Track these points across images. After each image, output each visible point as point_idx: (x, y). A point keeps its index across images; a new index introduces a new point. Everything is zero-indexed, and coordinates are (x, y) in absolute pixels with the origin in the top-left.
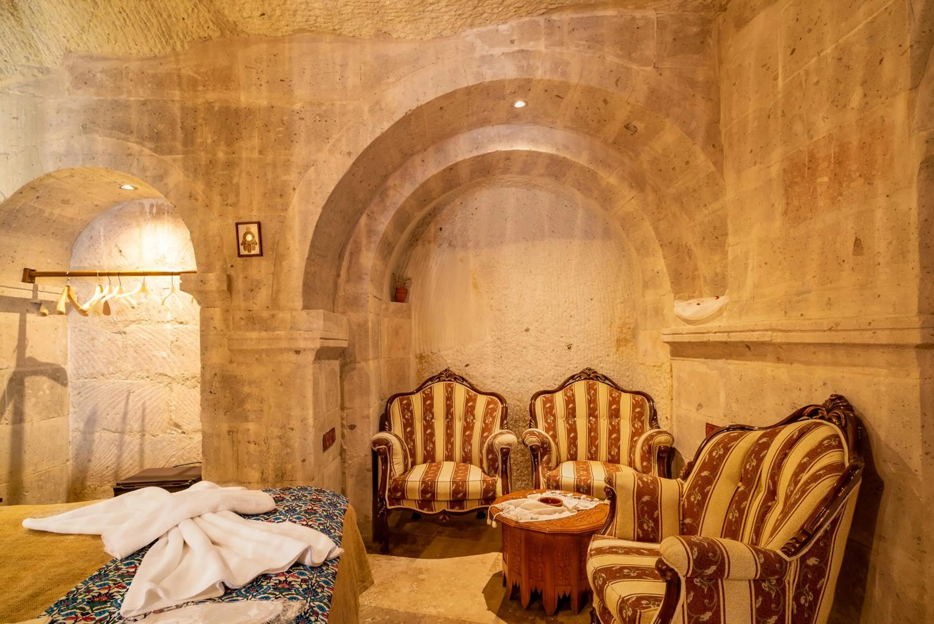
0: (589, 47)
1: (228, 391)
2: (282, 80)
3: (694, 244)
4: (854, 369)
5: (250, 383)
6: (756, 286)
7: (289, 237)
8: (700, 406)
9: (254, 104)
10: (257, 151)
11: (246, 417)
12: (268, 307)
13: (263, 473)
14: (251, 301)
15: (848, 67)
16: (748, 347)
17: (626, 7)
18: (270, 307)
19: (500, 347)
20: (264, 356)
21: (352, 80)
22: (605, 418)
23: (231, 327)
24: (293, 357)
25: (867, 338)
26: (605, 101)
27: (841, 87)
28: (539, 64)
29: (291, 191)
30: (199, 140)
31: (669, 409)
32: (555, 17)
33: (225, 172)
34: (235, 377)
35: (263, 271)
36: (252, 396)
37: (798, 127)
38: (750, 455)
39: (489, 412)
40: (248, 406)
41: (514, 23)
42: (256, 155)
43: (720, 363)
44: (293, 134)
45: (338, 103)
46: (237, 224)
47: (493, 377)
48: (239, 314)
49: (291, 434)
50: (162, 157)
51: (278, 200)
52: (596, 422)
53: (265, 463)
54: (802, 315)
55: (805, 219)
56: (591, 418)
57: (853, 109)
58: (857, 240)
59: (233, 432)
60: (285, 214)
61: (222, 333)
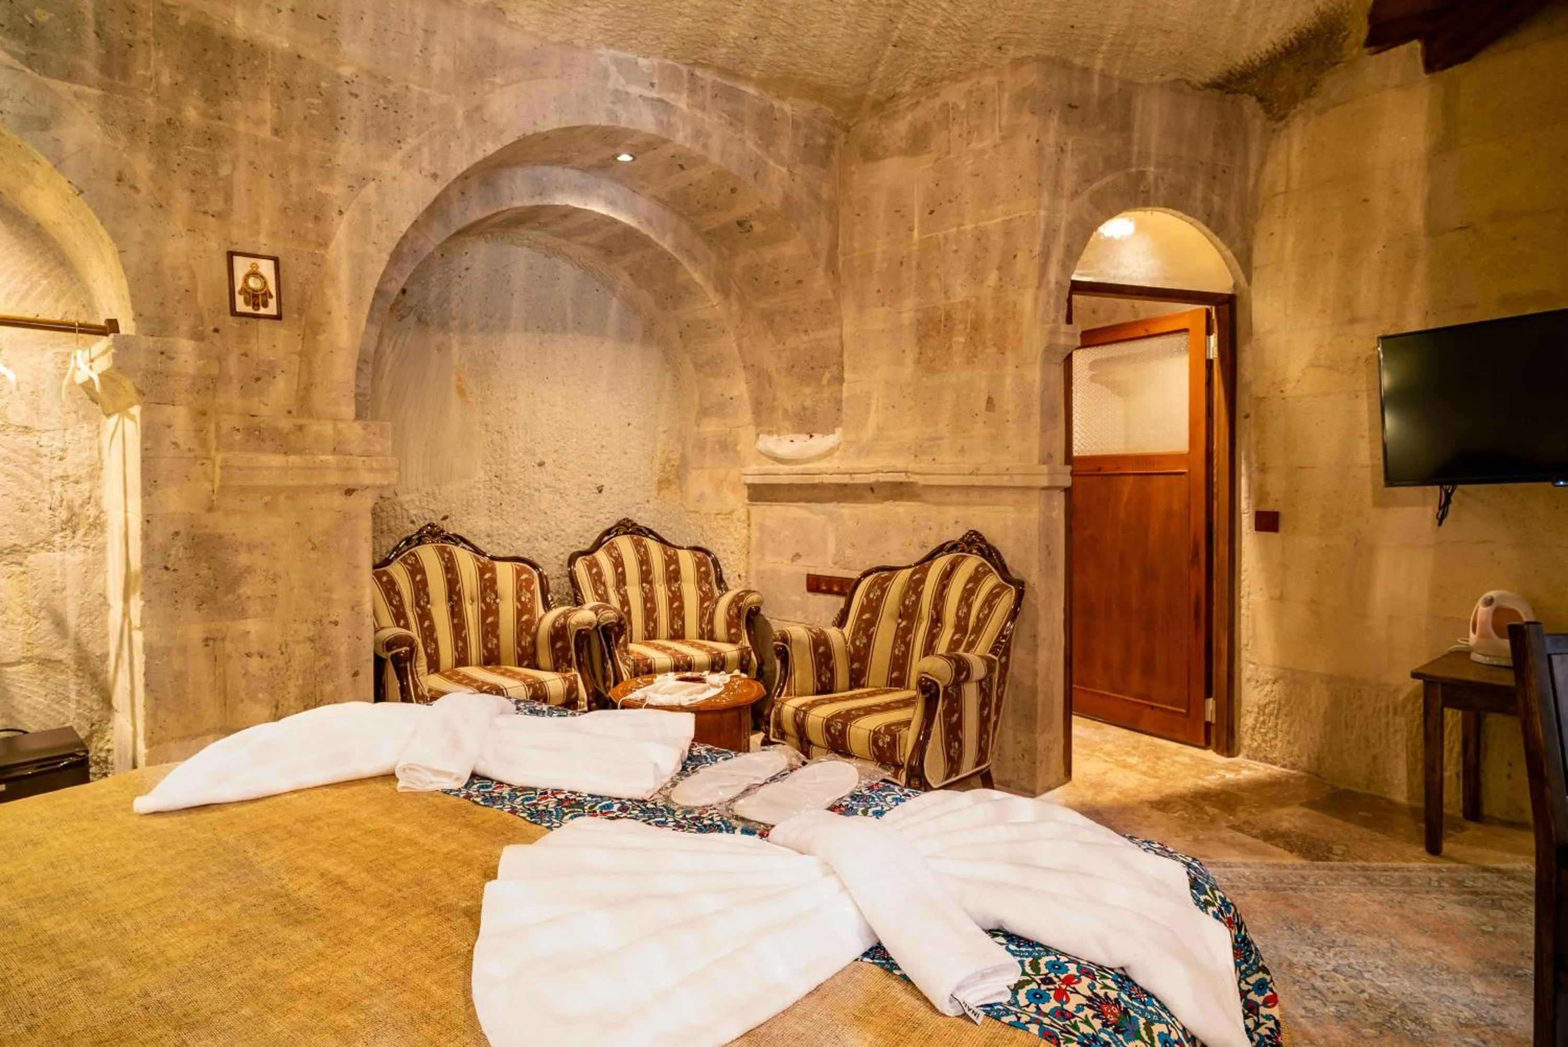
0: (731, 124)
1: (204, 564)
2: (320, 17)
3: (777, 370)
4: (987, 508)
5: (251, 548)
6: (880, 428)
7: (329, 292)
8: (797, 556)
9: (262, 40)
10: (268, 127)
11: (243, 609)
12: (290, 412)
13: (277, 707)
14: (256, 399)
15: (986, 250)
16: (872, 490)
17: (767, 91)
18: (294, 412)
19: (499, 489)
20: (282, 498)
21: (440, 60)
22: (661, 582)
23: (213, 444)
24: (338, 500)
25: (1004, 481)
26: (733, 191)
27: (980, 264)
28: (680, 125)
29: (335, 214)
30: (141, 72)
31: (743, 564)
32: (698, 72)
33: (202, 151)
34: (220, 537)
35: (280, 346)
36: (255, 571)
37: (934, 284)
38: (908, 592)
39: (522, 586)
40: (246, 590)
41: (656, 61)
42: (266, 133)
43: (830, 507)
44: (339, 116)
45: (415, 88)
46: (231, 255)
47: (489, 536)
48: (230, 422)
49: (333, 631)
50: (44, 79)
51: (310, 225)
52: (652, 589)
53: (280, 689)
54: (934, 460)
55: (939, 371)
56: (644, 585)
57: (989, 286)
58: (989, 398)
59: (214, 640)
60: (323, 252)
61: (191, 454)
